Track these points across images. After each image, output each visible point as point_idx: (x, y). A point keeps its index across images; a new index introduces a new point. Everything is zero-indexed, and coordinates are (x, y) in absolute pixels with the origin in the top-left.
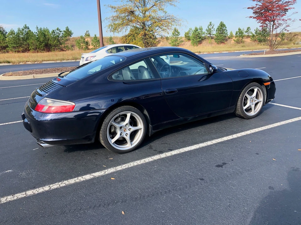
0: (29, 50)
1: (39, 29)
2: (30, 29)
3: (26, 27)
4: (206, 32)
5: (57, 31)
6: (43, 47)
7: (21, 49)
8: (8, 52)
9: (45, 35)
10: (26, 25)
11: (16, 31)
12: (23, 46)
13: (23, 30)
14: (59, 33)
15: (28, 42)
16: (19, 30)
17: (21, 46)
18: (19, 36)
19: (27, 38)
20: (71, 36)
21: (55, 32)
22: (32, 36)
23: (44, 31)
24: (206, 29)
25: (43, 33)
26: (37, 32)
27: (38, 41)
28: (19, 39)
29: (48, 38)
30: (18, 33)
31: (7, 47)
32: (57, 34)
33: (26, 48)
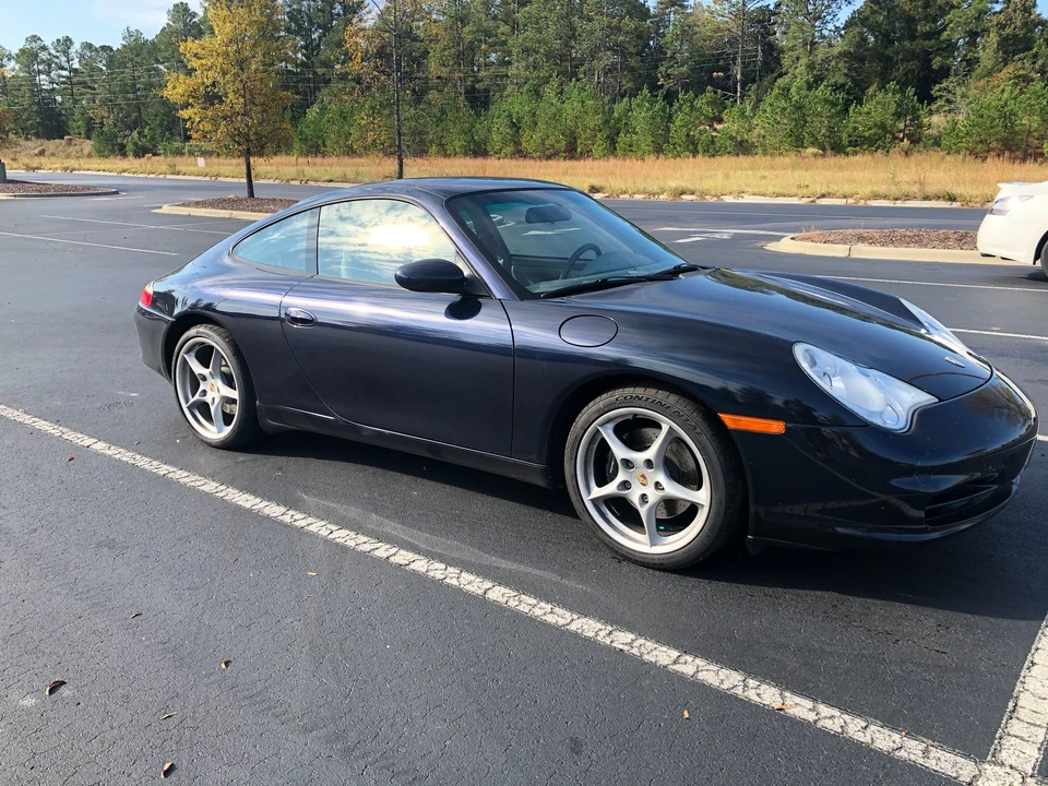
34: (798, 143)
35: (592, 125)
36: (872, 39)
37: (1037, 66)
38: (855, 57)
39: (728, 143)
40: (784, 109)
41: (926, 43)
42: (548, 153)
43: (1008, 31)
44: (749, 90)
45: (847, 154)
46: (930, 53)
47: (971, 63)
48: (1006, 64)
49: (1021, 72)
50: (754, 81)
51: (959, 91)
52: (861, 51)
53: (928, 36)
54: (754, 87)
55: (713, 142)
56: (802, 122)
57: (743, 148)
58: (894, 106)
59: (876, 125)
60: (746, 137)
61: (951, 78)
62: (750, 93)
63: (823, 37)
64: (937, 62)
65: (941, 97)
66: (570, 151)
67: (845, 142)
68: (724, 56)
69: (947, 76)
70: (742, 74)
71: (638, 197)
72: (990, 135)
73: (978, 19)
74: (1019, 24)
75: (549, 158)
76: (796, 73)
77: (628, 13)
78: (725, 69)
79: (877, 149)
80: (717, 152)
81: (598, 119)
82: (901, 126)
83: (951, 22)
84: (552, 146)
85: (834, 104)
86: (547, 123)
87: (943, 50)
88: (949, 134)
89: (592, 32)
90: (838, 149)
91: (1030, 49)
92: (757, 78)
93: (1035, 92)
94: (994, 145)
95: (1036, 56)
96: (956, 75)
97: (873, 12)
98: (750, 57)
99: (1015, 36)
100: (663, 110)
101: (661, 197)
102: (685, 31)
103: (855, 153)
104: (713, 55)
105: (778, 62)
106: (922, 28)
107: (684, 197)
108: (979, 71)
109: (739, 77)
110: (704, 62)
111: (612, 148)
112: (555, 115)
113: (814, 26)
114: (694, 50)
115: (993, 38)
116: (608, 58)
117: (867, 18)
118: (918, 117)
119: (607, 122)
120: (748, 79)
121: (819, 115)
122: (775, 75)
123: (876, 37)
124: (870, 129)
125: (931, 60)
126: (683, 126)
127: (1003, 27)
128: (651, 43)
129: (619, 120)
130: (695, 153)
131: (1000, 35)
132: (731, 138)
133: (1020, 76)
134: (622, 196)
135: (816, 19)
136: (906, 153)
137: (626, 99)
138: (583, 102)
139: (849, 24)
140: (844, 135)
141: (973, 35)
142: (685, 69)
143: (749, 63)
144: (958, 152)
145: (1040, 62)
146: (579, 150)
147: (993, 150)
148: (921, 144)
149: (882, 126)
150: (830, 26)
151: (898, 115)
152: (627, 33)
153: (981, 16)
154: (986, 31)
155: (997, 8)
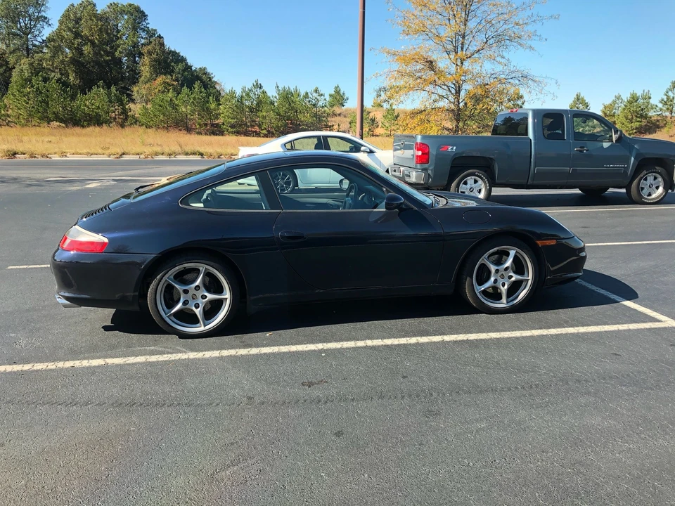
1: (280, 89)
2: (264, 89)
3: (257, 85)
4: (660, 105)
5: (314, 94)
10: (257, 82)
11: (239, 92)
13: (251, 90)
14: (318, 97)
16: (244, 90)
18: (242, 102)
19: (258, 107)
20: (343, 106)
21: (311, 96)
22: (266, 103)
23: (290, 93)
24: (660, 99)
25: (287, 98)
28: (243, 108)
30: (242, 97)
32: (314, 101)
34: (47, 119)
36: (68, 51)
37: (174, 78)
40: (29, 94)
41: (108, 58)
43: (154, 56)
48: (157, 76)
49: (167, 80)
51: (134, 89)
52: (65, 58)
53: (107, 53)
56: (44, 103)
59: (98, 108)
60: (3, 112)
61: (127, 81)
63: (35, 45)
65: (123, 92)
67: (80, 118)
73: (134, 47)
74: (159, 52)
76: (21, 69)
79: (101, 123)
82: (111, 109)
83: (119, 47)
85: (65, 92)
88: (144, 116)
91: (167, 67)
93: (186, 94)
95: (172, 72)
96: (130, 80)
99: (159, 59)
103: (87, 126)
108: (142, 78)
113: (27, 37)
115: (146, 59)
117: (64, 38)
121: (57, 99)
127: (151, 54)
131: (151, 59)
133: (166, 83)
135: (29, 33)
136: (121, 126)
139: (51, 39)
141: (132, 56)
144: (152, 127)
145: (175, 76)
148: (129, 121)
149: (102, 109)
150: (39, 39)
151: (110, 102)
153: (135, 45)
154: (141, 55)
155: (143, 41)
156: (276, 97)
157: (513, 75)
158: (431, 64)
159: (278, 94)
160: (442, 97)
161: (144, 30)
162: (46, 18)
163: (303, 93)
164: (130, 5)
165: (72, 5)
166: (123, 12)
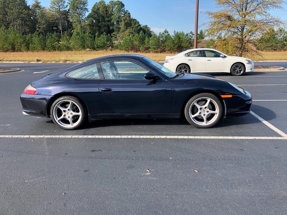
0: (165, 51)
1: (176, 32)
2: (169, 33)
3: (166, 32)
5: (190, 34)
6: (176, 48)
7: (159, 50)
8: (149, 52)
9: (180, 38)
10: (166, 30)
12: (161, 47)
13: (163, 34)
14: (192, 36)
15: (165, 44)
16: (160, 34)
17: (159, 47)
18: (159, 39)
19: (165, 41)
20: (204, 39)
21: (189, 35)
22: (169, 39)
23: (180, 34)
25: (179, 36)
26: (174, 36)
27: (173, 43)
28: (159, 41)
29: (182, 41)
30: (159, 36)
31: (150, 48)
32: (190, 37)
33: (163, 49)
34: (84, 48)
35: (20, 41)
36: (94, 21)
37: (133, 30)
38: (91, 25)
39: (64, 47)
40: (79, 38)
41: (108, 23)
42: (5, 50)
43: (126, 21)
44: (65, 33)
45: (97, 50)
46: (109, 26)
47: (119, 28)
48: (127, 29)
49: (131, 31)
50: (65, 30)
51: (118, 35)
52: (93, 24)
53: (108, 21)
54: (66, 32)
55: (60, 47)
56: (84, 42)
57: (68, 49)
58: (106, 39)
59: (103, 43)
60: (69, 46)
61: (115, 32)
62: (65, 34)
63: (82, 20)
64: (111, 28)
65: (113, 36)
66: (13, 49)
67: (96, 47)
68: (56, 23)
69: (114, 31)
70: (62, 28)
71: (53, 62)
72: (129, 46)
73: (119, 18)
74: (128, 20)
75: (6, 51)
76: (77, 29)
77: (24, 9)
78: (57, 27)
79: (104, 49)
80: (62, 50)
81: (22, 40)
82: (108, 43)
83: (113, 18)
84: (6, 48)
85: (91, 37)
86: (3, 41)
87: (112, 25)
88: (120, 46)
89: (13, 13)
90: (94, 49)
91: (131, 26)
92: (66, 30)
93: (136, 36)
94: (130, 48)
95: (133, 27)
96: (116, 31)
97: (94, 14)
98: (63, 24)
99: (128, 23)
100: (43, 38)
101: (60, 62)
102: (43, 15)
103: (99, 50)
104: (52, 23)
105: (72, 25)
106: (106, 19)
107: (67, 62)
108: (121, 30)
109: (61, 29)
110: (50, 24)
111: (28, 49)
112: (6, 38)
113: (80, 17)
114: (46, 21)
115: (123, 23)
116: (19, 21)
117: (93, 16)
118: (112, 41)
119: (25, 41)
120: (64, 30)
121: (88, 40)
122: (71, 29)
123: (95, 21)
124: (101, 44)
125: (110, 27)
126: (50, 43)
127: (125, 20)
128: (32, 18)
129: (29, 40)
130: (55, 50)
131: (125, 22)
132: (65, 46)
133: (130, 32)
134: (48, 62)
135: (80, 15)
136: (111, 50)
137: (30, 34)
138: (15, 35)
139: (88, 17)
140: (95, 46)
141: (118, 22)
142: (45, 26)
143: (63, 25)
144: (122, 50)
145: (134, 29)
146: (16, 49)
147: (130, 49)
148: (114, 48)
149: (104, 43)
150: (84, 17)
151: (107, 41)
152: (25, 14)
153: (119, 17)
154: (121, 21)
155: (122, 15)
156: (173, 36)
157: (271, 21)
158: (229, 18)
159: (175, 35)
160: (235, 33)
161: (123, 11)
162: (87, 9)
163: (185, 34)
164: (118, 1)
165: (97, 3)
166: (115, 4)
